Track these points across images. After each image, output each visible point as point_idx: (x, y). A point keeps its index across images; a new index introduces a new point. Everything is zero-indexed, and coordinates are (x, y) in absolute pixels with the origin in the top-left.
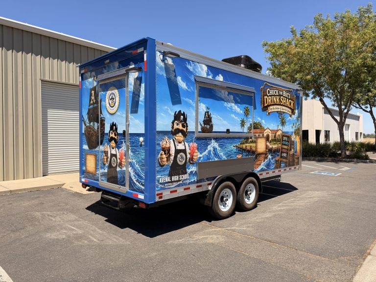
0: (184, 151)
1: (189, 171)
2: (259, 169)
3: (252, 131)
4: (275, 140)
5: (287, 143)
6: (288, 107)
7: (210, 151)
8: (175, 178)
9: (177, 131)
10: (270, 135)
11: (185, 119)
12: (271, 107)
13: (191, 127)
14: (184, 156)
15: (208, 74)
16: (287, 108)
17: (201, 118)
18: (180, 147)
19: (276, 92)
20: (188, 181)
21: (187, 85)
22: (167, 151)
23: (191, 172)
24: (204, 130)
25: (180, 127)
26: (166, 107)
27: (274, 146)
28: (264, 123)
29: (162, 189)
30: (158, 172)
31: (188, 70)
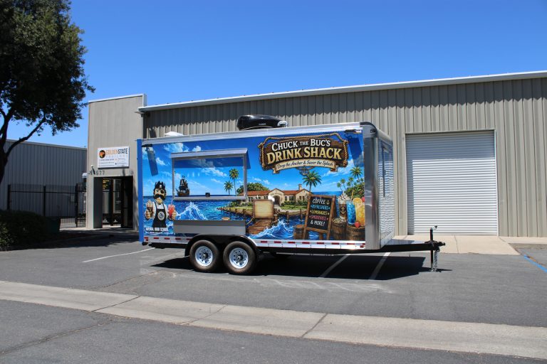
0: (164, 211)
1: (168, 226)
2: (260, 235)
3: (245, 193)
4: (293, 203)
5: (326, 208)
6: (327, 159)
7: (188, 212)
8: (157, 229)
9: (157, 196)
10: (282, 197)
11: (164, 187)
12: (281, 164)
13: (169, 192)
14: (163, 214)
15: (184, 149)
16: (322, 161)
17: (177, 185)
18: (160, 207)
19: (291, 145)
20: (168, 233)
21: (164, 162)
22: (150, 209)
23: (170, 227)
24: (180, 195)
25: (160, 193)
26: (149, 180)
27: (290, 211)
28: (266, 183)
29: (148, 234)
30: (145, 223)
31: (165, 151)
